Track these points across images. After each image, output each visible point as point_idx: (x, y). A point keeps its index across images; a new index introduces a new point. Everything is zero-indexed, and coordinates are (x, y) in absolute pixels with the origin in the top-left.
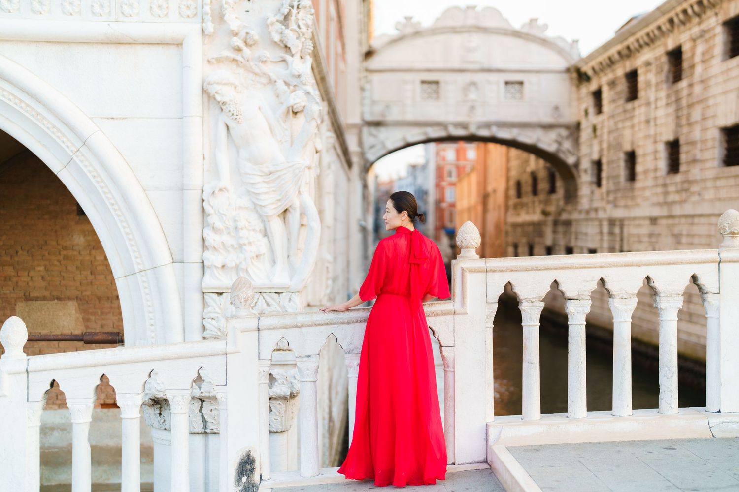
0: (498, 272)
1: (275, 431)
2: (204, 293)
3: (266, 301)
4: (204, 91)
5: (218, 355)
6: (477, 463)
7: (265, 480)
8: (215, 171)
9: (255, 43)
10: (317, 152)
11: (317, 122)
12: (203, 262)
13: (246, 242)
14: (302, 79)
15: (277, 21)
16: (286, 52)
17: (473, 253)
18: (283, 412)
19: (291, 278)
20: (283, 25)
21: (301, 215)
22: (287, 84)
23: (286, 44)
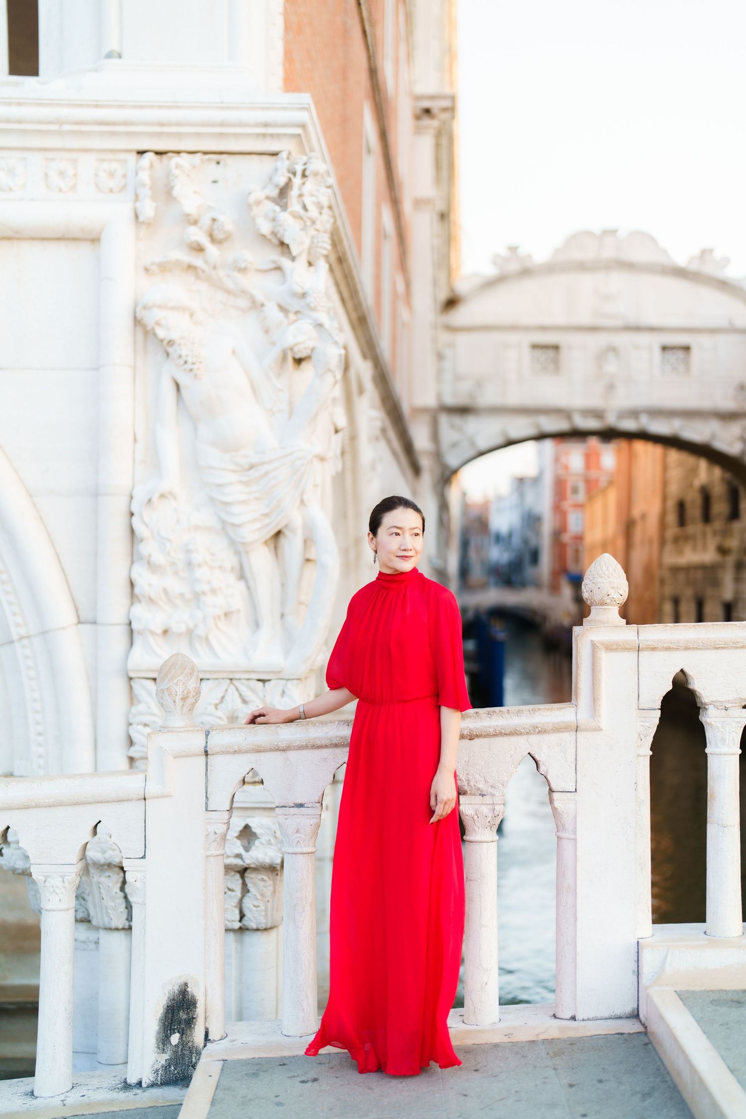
0: (660, 650)
1: (254, 927)
2: (131, 679)
3: (240, 695)
4: (137, 322)
5: (129, 800)
6: (620, 1018)
7: (214, 1041)
8: (155, 463)
9: (228, 237)
10: (337, 431)
11: (335, 377)
12: (130, 624)
13: (206, 588)
14: (308, 300)
15: (268, 198)
16: (283, 254)
17: (613, 614)
18: (269, 893)
19: (287, 653)
20: (277, 204)
21: (305, 542)
22: (282, 309)
23: (282, 239)
